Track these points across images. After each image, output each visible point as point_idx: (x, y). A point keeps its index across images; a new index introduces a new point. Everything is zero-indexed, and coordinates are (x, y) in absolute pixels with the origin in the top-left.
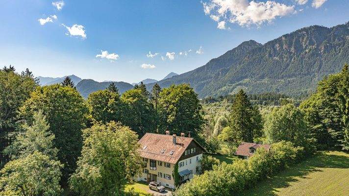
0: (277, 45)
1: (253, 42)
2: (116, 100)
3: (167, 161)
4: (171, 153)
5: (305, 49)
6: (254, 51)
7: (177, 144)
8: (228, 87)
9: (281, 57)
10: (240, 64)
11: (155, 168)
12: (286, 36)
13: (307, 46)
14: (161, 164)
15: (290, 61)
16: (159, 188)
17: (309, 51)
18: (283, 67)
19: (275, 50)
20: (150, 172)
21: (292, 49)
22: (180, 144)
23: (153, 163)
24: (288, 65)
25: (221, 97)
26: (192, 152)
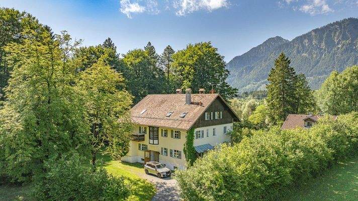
0: (306, 41)
1: (279, 38)
2: (110, 56)
3: (175, 126)
4: (182, 116)
5: (338, 44)
6: (280, 47)
7: (192, 103)
8: (253, 85)
9: (310, 54)
10: (265, 61)
11: (156, 142)
12: (316, 31)
13: (340, 41)
14: (166, 135)
15: (320, 58)
16: (160, 171)
17: (342, 47)
18: (312, 63)
19: (303, 46)
20: (150, 148)
21: (323, 44)
22: (198, 104)
23: (154, 132)
24: (318, 62)
25: (246, 93)
26: (216, 118)
